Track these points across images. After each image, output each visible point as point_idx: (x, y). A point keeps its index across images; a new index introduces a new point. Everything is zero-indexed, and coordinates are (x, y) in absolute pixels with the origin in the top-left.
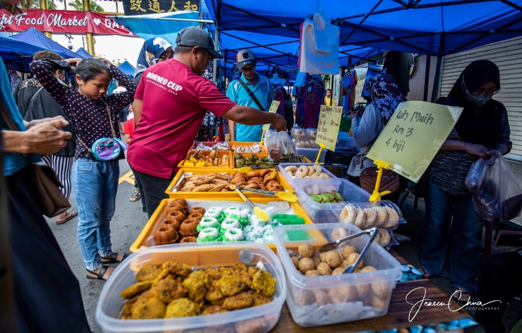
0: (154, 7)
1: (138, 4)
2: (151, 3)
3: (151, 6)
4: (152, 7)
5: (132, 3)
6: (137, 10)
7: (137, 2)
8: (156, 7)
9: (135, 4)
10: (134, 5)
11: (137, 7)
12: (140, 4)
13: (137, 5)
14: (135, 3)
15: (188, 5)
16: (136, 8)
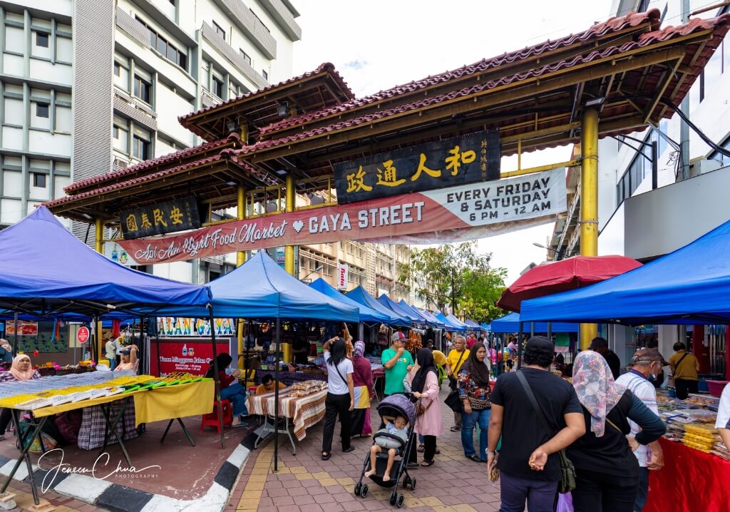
0: (386, 179)
1: (360, 179)
2: (380, 172)
3: (380, 177)
4: (383, 179)
5: (350, 181)
6: (357, 190)
7: (357, 177)
8: (390, 178)
9: (355, 181)
10: (353, 182)
11: (357, 185)
12: (362, 179)
13: (358, 182)
14: (354, 178)
15: (454, 155)
16: (355, 187)
